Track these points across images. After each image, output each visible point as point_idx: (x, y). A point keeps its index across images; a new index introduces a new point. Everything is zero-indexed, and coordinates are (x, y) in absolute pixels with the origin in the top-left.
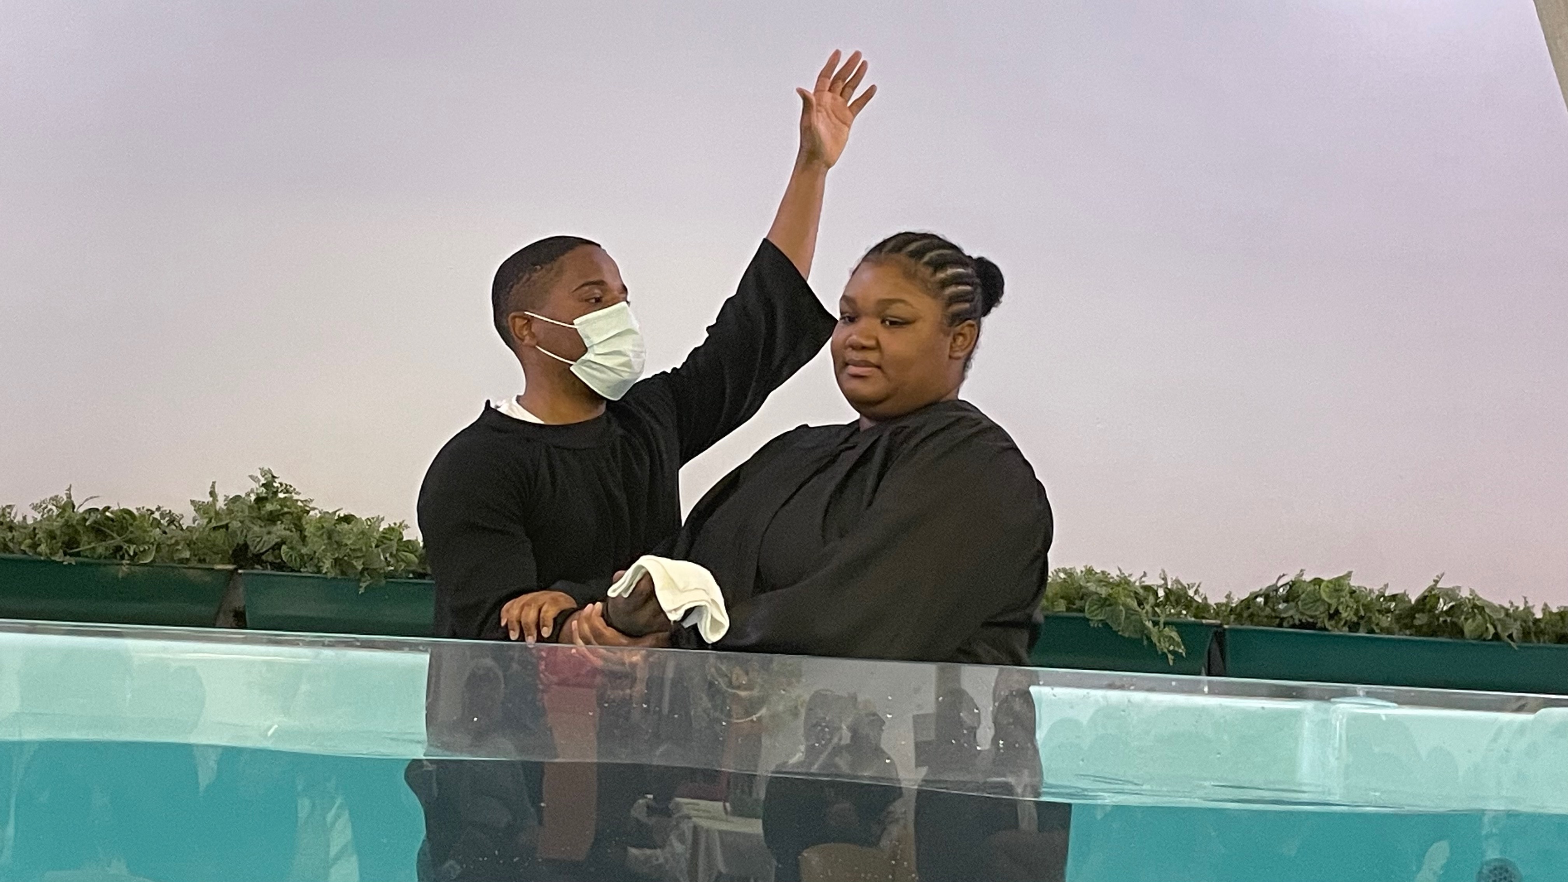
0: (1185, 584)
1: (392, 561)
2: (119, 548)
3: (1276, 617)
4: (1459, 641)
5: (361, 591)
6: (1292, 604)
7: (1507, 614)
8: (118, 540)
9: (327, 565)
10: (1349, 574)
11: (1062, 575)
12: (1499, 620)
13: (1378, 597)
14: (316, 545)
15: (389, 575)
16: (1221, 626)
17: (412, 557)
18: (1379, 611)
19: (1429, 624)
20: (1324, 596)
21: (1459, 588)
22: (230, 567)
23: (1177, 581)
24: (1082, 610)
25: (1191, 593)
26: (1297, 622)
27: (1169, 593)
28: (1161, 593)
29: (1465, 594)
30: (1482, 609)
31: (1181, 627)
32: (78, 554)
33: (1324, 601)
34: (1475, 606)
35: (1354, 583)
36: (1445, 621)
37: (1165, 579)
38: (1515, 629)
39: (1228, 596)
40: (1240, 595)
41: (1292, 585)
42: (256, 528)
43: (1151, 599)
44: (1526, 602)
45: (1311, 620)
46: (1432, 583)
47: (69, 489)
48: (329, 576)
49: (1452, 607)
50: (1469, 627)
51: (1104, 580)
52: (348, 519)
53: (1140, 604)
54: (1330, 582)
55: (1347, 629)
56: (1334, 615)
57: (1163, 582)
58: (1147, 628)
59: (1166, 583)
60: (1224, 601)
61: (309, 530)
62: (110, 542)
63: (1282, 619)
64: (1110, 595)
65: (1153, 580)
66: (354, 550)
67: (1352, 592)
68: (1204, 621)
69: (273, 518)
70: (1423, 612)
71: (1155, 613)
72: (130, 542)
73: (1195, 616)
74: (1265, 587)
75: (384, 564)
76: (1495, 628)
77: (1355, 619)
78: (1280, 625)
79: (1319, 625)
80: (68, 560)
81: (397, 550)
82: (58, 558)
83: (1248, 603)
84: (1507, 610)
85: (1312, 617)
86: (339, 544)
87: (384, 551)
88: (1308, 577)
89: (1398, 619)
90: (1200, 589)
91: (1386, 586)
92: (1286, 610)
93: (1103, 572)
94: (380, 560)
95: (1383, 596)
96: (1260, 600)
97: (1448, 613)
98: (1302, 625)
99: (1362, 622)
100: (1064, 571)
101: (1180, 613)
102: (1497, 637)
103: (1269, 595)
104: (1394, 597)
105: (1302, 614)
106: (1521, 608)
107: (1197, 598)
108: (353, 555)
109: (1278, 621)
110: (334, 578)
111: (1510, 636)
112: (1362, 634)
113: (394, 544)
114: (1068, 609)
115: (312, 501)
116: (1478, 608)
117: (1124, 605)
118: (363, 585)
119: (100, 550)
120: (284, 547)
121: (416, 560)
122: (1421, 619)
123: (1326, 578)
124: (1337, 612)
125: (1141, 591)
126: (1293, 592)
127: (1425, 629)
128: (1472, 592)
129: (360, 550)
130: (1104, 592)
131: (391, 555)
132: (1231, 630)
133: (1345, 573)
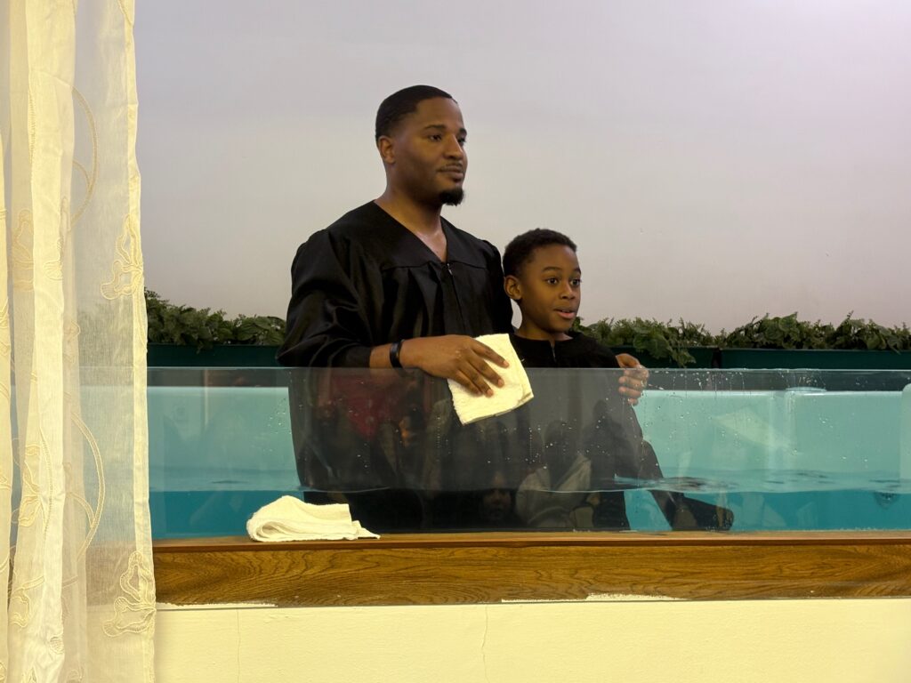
0: (695, 323)
1: (216, 333)
3: (753, 342)
4: (863, 351)
5: (198, 352)
6: (762, 333)
7: (893, 333)
9: (177, 338)
10: (795, 315)
11: (621, 325)
12: (888, 337)
13: (815, 328)
14: (170, 327)
15: (215, 343)
16: (718, 348)
17: (228, 331)
18: (816, 336)
19: (846, 342)
20: (780, 327)
21: (863, 320)
23: (690, 324)
24: (631, 344)
25: (699, 330)
26: (764, 343)
27: (685, 331)
28: (681, 331)
29: (867, 322)
30: (877, 331)
31: (692, 351)
33: (780, 331)
34: (873, 330)
35: (800, 319)
36: (855, 340)
37: (683, 323)
38: (898, 342)
39: (722, 332)
40: (729, 331)
41: (761, 323)
43: (675, 335)
44: (904, 326)
45: (773, 342)
46: (847, 318)
48: (178, 344)
49: (859, 331)
50: (870, 342)
51: (646, 326)
52: (190, 310)
53: (667, 338)
54: (784, 318)
55: (794, 347)
56: (787, 339)
57: (681, 325)
58: (670, 351)
59: (683, 326)
60: (720, 334)
61: (165, 317)
63: (757, 343)
64: (648, 334)
65: (675, 324)
66: (192, 328)
67: (798, 325)
68: (708, 347)
70: (842, 335)
71: (677, 344)
73: (703, 343)
74: (745, 325)
75: (211, 335)
76: (886, 341)
77: (800, 340)
78: (755, 347)
79: (778, 345)
81: (219, 327)
83: (735, 334)
84: (893, 331)
85: (775, 340)
86: (183, 325)
87: (211, 328)
88: (771, 317)
89: (828, 340)
90: (705, 328)
91: (819, 321)
92: (757, 338)
93: (647, 321)
94: (208, 333)
95: (817, 326)
96: (743, 333)
97: (856, 335)
98: (768, 346)
99: (804, 342)
100: (623, 322)
101: (692, 343)
102: (888, 348)
103: (748, 329)
104: (824, 328)
105: (768, 339)
106: (902, 329)
107: (703, 333)
108: (192, 330)
109: (752, 345)
110: (181, 346)
111: (895, 346)
112: (805, 349)
113: (217, 324)
114: (625, 344)
115: (168, 301)
116: (875, 330)
117: (657, 338)
118: (199, 348)
121: (231, 333)
122: (841, 340)
123: (781, 317)
124: (789, 337)
125: (667, 331)
126: (763, 326)
127: (844, 346)
128: (871, 321)
129: (195, 328)
130: (645, 332)
131: (215, 330)
132: (723, 351)
133: (793, 313)
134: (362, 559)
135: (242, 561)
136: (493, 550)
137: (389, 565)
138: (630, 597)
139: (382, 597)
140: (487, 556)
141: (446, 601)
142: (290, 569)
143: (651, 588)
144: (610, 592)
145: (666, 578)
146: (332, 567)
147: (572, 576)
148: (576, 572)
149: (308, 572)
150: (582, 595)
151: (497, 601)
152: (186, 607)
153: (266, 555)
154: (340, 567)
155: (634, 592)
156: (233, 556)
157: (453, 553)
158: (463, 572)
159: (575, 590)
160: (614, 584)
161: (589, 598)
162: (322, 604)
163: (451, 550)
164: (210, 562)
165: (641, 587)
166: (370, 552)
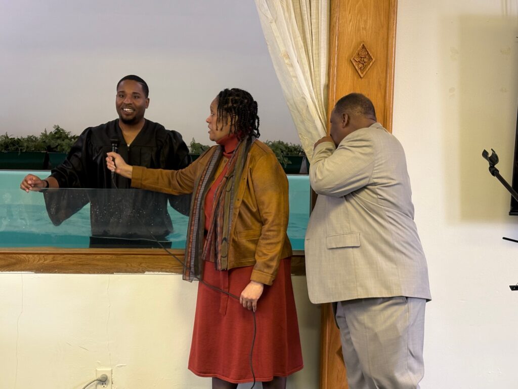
2: (17, 149)
8: (17, 146)
22: (45, 152)
32: (8, 150)
42: (53, 141)
47: (7, 133)
62: (15, 147)
69: (58, 138)
72: (20, 146)
80: (6, 152)
82: (3, 151)
119: (13, 149)
120: (59, 146)
134: (64, 258)
135: (22, 258)
136: (110, 256)
137: (73, 260)
138: (160, 273)
139: (72, 271)
140: (109, 258)
141: (94, 273)
142: (39, 261)
143: (168, 270)
144: (153, 271)
145: (173, 267)
146: (54, 261)
147: (139, 265)
148: (141, 264)
149: (45, 262)
150: (143, 272)
151: (112, 273)
152: (4, 272)
153: (31, 256)
154: (56, 260)
155: (162, 271)
156: (19, 256)
157: (96, 257)
158: (100, 263)
159: (140, 270)
160: (154, 269)
161: (145, 273)
162: (50, 273)
163: (95, 256)
164: (11, 258)
165: (164, 270)
166: (66, 256)
